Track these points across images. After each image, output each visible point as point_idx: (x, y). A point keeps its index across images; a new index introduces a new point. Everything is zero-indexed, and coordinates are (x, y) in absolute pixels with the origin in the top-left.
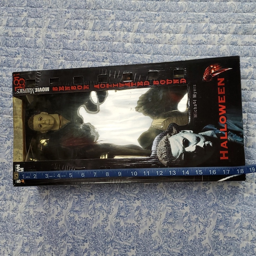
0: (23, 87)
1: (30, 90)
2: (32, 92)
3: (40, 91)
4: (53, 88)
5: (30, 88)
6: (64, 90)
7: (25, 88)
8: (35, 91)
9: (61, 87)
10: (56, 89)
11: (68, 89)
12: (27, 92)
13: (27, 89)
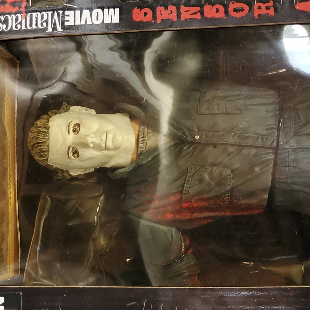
0: (20, 7)
1: (45, 18)
2: (54, 28)
3: (83, 23)
4: (136, 11)
5: (46, 11)
6: (175, 19)
7: (27, 13)
8: (66, 24)
9: (166, 8)
10: (146, 14)
11: (194, 16)
12: (34, 27)
13: (34, 14)
